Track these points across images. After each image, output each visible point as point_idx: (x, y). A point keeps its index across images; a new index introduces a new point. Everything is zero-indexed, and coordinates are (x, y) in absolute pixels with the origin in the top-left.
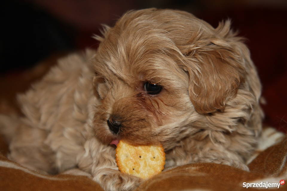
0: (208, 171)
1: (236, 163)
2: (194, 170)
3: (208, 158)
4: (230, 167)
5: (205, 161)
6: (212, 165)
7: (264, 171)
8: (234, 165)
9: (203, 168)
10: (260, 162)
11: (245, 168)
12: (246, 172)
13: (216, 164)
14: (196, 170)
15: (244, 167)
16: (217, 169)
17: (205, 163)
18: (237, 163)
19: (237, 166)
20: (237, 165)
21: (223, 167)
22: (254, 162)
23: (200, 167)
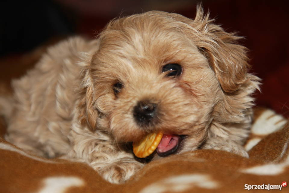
0: (208, 157)
1: (235, 149)
2: (193, 156)
4: (229, 153)
6: (211, 151)
7: (264, 158)
8: (232, 151)
9: (202, 154)
10: (260, 149)
11: (245, 154)
12: (245, 158)
14: (195, 156)
15: (243, 154)
16: (217, 155)
19: (236, 152)
21: (222, 153)
22: (254, 149)
23: (199, 154)
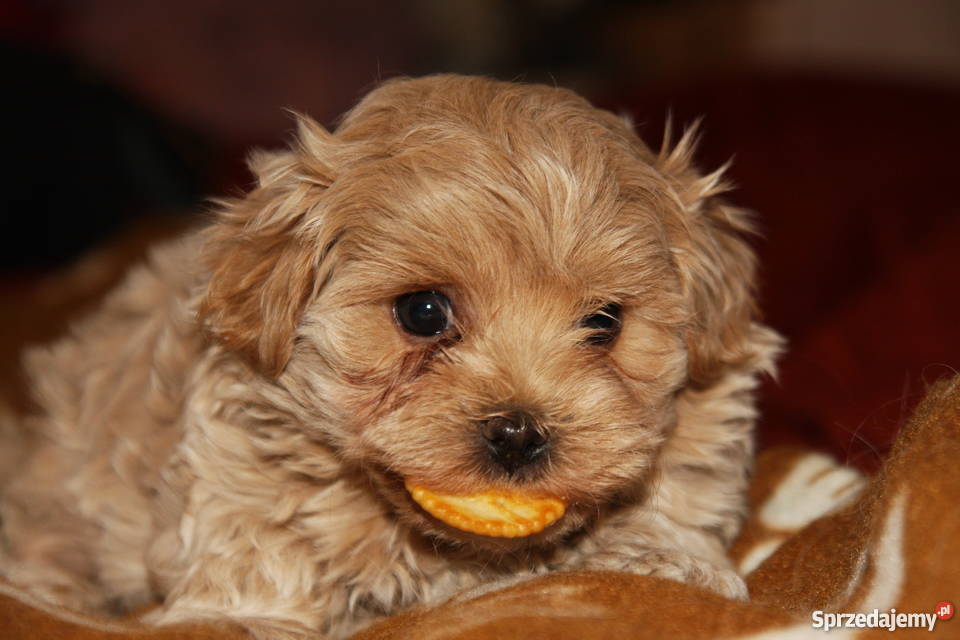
0: (614, 602)
1: (702, 569)
2: (568, 596)
3: (613, 554)
5: (603, 566)
6: (625, 581)
8: (694, 578)
9: (598, 589)
13: (637, 576)
14: (574, 597)
15: (732, 585)
16: (643, 593)
17: (604, 573)
18: (705, 567)
19: (704, 581)
20: (706, 577)
21: (661, 587)
22: (766, 567)
23: (587, 588)
